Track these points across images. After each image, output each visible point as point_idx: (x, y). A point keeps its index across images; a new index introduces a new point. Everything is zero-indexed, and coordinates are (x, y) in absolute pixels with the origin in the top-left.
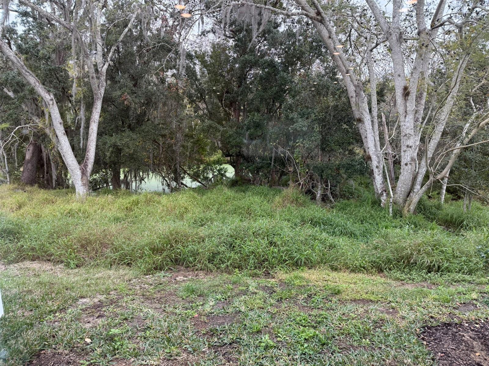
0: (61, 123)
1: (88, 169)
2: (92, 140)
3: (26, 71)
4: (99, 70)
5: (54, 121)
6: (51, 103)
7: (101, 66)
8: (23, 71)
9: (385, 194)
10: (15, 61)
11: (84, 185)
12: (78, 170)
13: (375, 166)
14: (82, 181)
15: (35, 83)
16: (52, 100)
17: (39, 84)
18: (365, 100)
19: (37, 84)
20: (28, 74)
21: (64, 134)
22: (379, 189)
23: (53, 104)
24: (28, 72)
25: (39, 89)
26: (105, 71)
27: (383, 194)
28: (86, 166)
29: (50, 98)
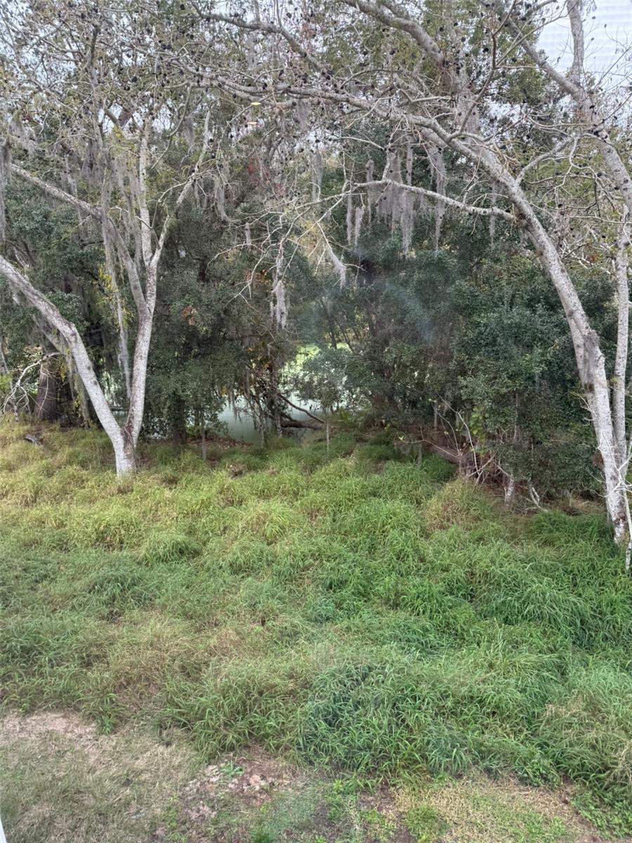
0: (89, 368)
1: (133, 433)
2: (139, 387)
3: (33, 293)
4: (147, 264)
5: (78, 365)
6: (73, 339)
7: (149, 257)
8: (29, 294)
9: (622, 525)
10: (15, 280)
11: (129, 457)
12: (119, 435)
13: (610, 475)
14: (125, 452)
15: (46, 310)
16: (74, 334)
17: (54, 310)
18: (600, 362)
19: (51, 312)
20: (36, 297)
21: (95, 383)
22: (613, 514)
23: (76, 342)
24: (37, 295)
25: (54, 318)
26: (155, 266)
27: (619, 524)
28: (130, 428)
29: (70, 332)
